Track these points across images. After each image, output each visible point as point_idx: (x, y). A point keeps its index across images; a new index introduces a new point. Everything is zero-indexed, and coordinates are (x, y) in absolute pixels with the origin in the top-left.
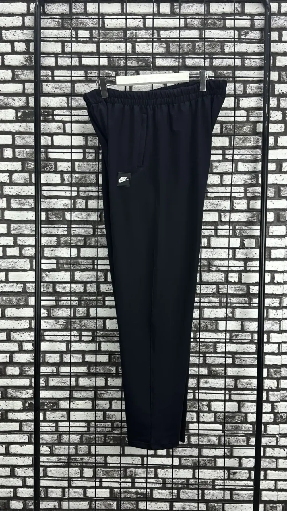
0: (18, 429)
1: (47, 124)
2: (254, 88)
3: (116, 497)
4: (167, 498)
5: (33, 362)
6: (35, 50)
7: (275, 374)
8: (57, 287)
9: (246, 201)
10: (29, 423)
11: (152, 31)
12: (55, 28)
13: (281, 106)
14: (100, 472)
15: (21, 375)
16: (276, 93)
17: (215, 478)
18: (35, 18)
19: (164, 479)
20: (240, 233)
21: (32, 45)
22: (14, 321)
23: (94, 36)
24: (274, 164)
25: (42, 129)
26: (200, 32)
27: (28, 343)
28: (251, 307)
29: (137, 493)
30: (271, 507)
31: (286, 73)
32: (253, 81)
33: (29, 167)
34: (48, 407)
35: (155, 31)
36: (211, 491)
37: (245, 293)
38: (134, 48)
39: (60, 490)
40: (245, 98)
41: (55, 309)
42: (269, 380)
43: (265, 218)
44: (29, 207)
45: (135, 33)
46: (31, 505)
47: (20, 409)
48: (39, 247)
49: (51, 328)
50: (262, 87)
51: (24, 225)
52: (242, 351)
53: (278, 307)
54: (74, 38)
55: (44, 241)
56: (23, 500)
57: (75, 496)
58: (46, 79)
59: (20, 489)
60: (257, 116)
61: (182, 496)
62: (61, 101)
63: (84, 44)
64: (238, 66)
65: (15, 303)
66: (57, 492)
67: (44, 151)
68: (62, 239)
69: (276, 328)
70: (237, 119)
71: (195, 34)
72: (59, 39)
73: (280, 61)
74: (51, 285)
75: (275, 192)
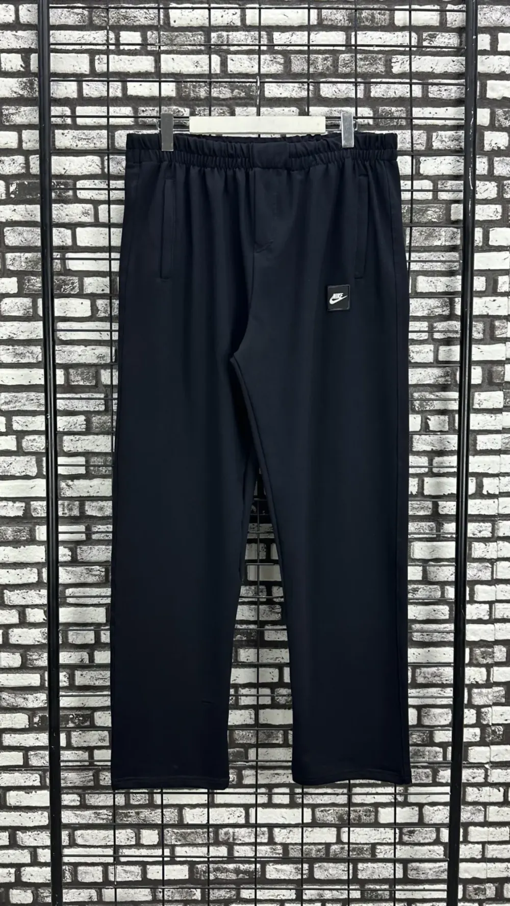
0: (21, 763)
1: (65, 206)
2: (447, 140)
3: (200, 879)
4: (291, 878)
5: (45, 644)
6: (39, 67)
7: (483, 658)
8: (87, 508)
9: (431, 347)
10: (42, 752)
11: (257, 33)
12: (77, 26)
13: (495, 171)
14: (171, 836)
15: (25, 667)
16: (487, 148)
17: (376, 841)
18: (39, 6)
19: (285, 846)
20: (421, 405)
21: (34, 58)
22: (10, 571)
23: (150, 41)
24: (483, 279)
25: (54, 216)
26: (346, 35)
27: (36, 610)
28: (442, 538)
29: (237, 871)
30: (475, 889)
31: (504, 112)
32: (445, 125)
33: (31, 287)
34: (75, 723)
35: (263, 33)
36: (370, 865)
37: (429, 513)
38: (224, 64)
39: (100, 868)
40: (429, 158)
41: (85, 548)
42: (473, 668)
43: (467, 378)
44: (34, 361)
45: (225, 37)
46: (47, 897)
47: (23, 727)
48: (53, 435)
49: (78, 581)
50: (460, 136)
51: (24, 395)
52: (425, 618)
53: (489, 538)
54: (112, 44)
55: (62, 423)
56: (33, 888)
57: (127, 880)
58: (61, 123)
59: (28, 869)
60: (451, 192)
61: (318, 874)
62: (91, 163)
63: (131, 57)
64: (416, 98)
65: (11, 538)
66: (94, 873)
67: (59, 257)
68: (95, 419)
69: (486, 575)
70: (418, 196)
71: (338, 38)
72: (84, 47)
73: (493, 90)
74: (77, 503)
75: (484, 330)
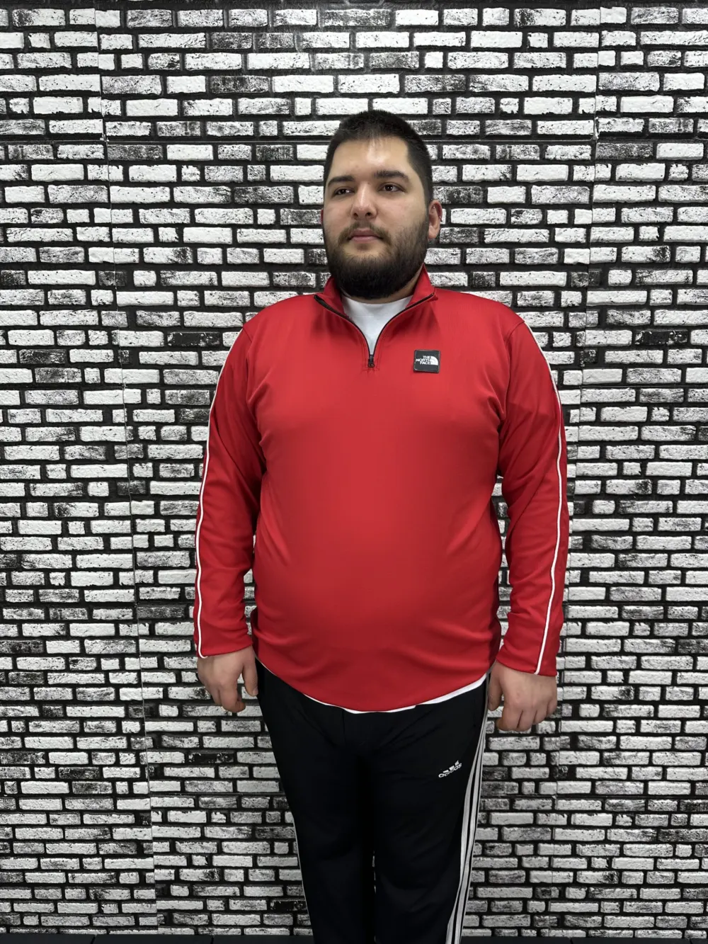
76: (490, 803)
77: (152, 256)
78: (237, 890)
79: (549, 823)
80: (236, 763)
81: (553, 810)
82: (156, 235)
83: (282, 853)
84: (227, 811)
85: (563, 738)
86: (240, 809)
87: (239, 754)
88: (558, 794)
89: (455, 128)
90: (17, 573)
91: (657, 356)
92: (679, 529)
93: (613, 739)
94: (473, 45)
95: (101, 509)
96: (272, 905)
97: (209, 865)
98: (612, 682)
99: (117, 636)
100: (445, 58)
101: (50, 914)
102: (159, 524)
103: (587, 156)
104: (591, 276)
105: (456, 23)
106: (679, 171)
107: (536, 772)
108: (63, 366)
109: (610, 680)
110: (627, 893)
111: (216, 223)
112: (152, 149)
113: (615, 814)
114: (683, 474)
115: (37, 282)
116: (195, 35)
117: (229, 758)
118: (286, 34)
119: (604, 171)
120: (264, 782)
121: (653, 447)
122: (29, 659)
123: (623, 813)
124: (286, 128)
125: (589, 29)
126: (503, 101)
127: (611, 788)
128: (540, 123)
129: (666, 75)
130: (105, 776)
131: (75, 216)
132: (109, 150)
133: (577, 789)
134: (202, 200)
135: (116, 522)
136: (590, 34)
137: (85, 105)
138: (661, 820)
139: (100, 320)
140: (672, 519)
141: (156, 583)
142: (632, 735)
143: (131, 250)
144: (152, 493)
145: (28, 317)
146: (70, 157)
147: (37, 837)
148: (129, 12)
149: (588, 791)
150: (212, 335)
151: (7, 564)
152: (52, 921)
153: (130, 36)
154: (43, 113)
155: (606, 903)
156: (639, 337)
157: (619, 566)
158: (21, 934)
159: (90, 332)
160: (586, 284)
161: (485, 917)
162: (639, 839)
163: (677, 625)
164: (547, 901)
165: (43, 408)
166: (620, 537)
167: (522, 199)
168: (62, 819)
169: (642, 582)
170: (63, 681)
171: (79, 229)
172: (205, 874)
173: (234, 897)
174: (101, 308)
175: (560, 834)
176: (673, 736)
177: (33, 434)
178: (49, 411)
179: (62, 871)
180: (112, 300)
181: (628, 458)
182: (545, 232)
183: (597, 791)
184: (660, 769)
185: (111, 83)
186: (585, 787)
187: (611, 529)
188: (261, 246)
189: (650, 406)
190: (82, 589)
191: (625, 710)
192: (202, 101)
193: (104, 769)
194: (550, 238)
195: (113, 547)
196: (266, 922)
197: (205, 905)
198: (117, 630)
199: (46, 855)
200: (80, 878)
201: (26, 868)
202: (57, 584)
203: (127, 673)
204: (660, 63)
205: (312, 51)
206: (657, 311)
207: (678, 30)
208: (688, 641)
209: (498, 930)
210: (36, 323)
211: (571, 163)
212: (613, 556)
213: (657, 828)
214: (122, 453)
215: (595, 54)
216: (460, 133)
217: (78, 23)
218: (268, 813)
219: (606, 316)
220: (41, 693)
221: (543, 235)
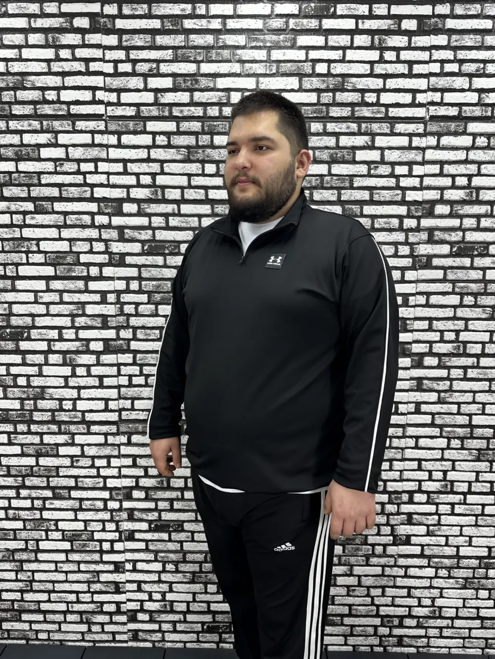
76: (353, 560)
77: (135, 193)
78: (181, 616)
79: (392, 574)
80: (183, 531)
81: (395, 566)
82: (138, 180)
83: (212, 592)
84: (176, 563)
85: (402, 516)
86: (185, 561)
87: (185, 524)
88: (398, 555)
89: (335, 112)
90: (41, 401)
91: (467, 262)
92: (481, 377)
93: (436, 517)
94: (347, 58)
95: (98, 359)
96: (205, 627)
97: (164, 599)
98: (436, 479)
99: (106, 444)
100: (329, 67)
101: (56, 631)
102: (136, 370)
103: (421, 131)
104: (424, 209)
105: (337, 45)
106: (481, 141)
107: (384, 539)
108: (75, 265)
109: (434, 478)
110: (445, 623)
111: (177, 172)
112: (137, 124)
113: (437, 568)
114: (484, 340)
115: (60, 210)
116: (167, 51)
117: (178, 527)
118: (226, 51)
119: (432, 141)
120: (201, 544)
121: (464, 322)
122: (47, 458)
123: (442, 568)
124: (224, 112)
125: (423, 49)
126: (367, 95)
127: (435, 551)
128: (391, 109)
129: (474, 79)
130: (95, 538)
131: (86, 167)
132: (109, 124)
133: (412, 551)
134: (169, 158)
135: (108, 368)
136: (423, 52)
137: (94, 96)
138: (468, 573)
139: (100, 235)
140: (476, 370)
141: (133, 409)
142: (449, 515)
143: (122, 189)
144: (131, 348)
145: (53, 233)
146: (83, 129)
147: (48, 579)
148: (124, 36)
149: (419, 553)
150: (174, 246)
151: (35, 395)
152: (57, 636)
153: (124, 52)
154: (66, 100)
155: (430, 629)
156: (454, 249)
157: (440, 401)
158: (36, 645)
159: (93, 243)
160: (420, 214)
161: (348, 638)
162: (453, 586)
163: (479, 441)
164: (390, 628)
165: (61, 292)
166: (442, 381)
167: (378, 159)
168: (66, 567)
169: (456, 412)
170: (69, 474)
171: (87, 176)
172: (161, 605)
173: (180, 622)
174: (101, 227)
175: (400, 582)
176: (476, 516)
177: (54, 309)
178: (65, 295)
179: (65, 602)
180: (108, 222)
181: (447, 329)
182: (394, 180)
183: (425, 553)
184: (467, 538)
185: (111, 81)
186: (417, 550)
187: (435, 376)
188: (206, 188)
189: (462, 295)
190: (83, 412)
191: (444, 498)
192: (170, 93)
193: (95, 533)
194: (396, 184)
195: (105, 384)
196: (201, 639)
197: (160, 627)
198: (106, 440)
199: (54, 591)
200: (77, 607)
201: (41, 600)
202: (67, 409)
203: (112, 469)
204: (470, 71)
205: (242, 62)
206: (467, 232)
207: (481, 50)
208: (486, 452)
209: (357, 647)
210: (58, 237)
211: (410, 135)
212: (437, 394)
213: (466, 579)
214: (112, 322)
215: (427, 65)
216: (338, 116)
217: (90, 43)
218: (203, 564)
219: (433, 235)
220: (54, 482)
221: (392, 182)
